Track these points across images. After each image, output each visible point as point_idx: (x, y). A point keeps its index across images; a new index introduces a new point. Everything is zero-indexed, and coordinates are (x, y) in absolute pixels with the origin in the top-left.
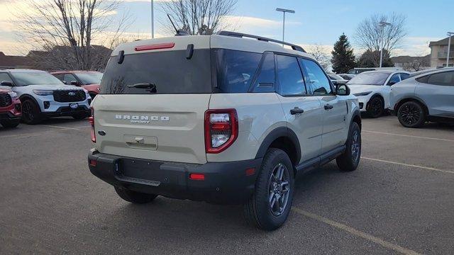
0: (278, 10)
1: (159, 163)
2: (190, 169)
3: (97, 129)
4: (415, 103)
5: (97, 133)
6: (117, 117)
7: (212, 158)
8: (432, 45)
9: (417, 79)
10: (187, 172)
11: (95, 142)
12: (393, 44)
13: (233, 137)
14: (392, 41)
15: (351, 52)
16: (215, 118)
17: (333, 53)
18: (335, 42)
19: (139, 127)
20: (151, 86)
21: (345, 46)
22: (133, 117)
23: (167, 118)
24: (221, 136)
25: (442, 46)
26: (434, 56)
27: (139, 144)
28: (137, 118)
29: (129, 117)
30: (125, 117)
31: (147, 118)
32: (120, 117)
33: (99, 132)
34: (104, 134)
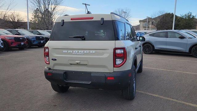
0: (83, 4)
1: (90, 73)
2: (107, 75)
3: (51, 57)
4: (149, 44)
5: (50, 59)
6: (64, 51)
7: (116, 69)
9: (149, 35)
10: (105, 77)
11: (49, 64)
13: (125, 60)
16: (118, 51)
19: (77, 56)
20: (83, 37)
22: (74, 52)
23: (94, 52)
24: (118, 60)
25: (144, 22)
26: (141, 26)
27: (78, 64)
28: (77, 52)
29: (71, 52)
30: (69, 52)
31: (82, 52)
32: (66, 52)
33: (52, 59)
34: (56, 60)
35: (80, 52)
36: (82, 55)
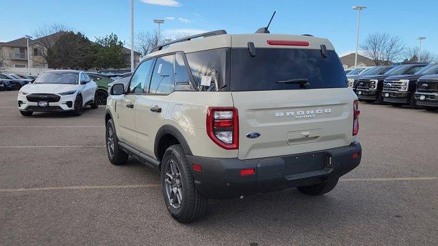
5: (243, 137)
6: (277, 114)
8: (1, 45)
19: (304, 122)
22: (298, 113)
28: (303, 113)
29: (293, 113)
30: (288, 114)
31: (312, 112)
32: (282, 114)
33: (249, 136)
34: (259, 135)
35: (308, 112)
36: (312, 118)
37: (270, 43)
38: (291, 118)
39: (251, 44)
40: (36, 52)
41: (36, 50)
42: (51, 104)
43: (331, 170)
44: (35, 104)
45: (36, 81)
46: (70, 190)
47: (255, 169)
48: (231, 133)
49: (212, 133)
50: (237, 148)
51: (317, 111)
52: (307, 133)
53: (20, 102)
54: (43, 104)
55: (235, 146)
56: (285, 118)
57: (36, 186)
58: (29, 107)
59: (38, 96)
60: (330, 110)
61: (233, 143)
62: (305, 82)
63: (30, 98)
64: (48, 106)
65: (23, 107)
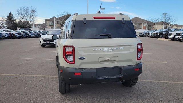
8: (46, 20)
12: (32, 19)
14: (32, 18)
15: (15, 21)
17: (6, 20)
18: (7, 16)
21: (12, 18)
37: (94, 18)
38: (101, 51)
39: (85, 19)
40: (58, 23)
41: (58, 22)
42: (51, 43)
43: (122, 76)
44: (45, 42)
45: (48, 34)
46: (33, 76)
47: (82, 73)
48: (72, 57)
49: (65, 57)
50: (74, 63)
51: (115, 49)
52: (109, 58)
53: (41, 42)
54: (48, 43)
55: (73, 63)
56: (97, 51)
57: (24, 74)
58: (43, 44)
59: (46, 39)
60: (122, 48)
61: (73, 61)
62: (110, 35)
63: (44, 40)
64: (50, 43)
65: (42, 43)
